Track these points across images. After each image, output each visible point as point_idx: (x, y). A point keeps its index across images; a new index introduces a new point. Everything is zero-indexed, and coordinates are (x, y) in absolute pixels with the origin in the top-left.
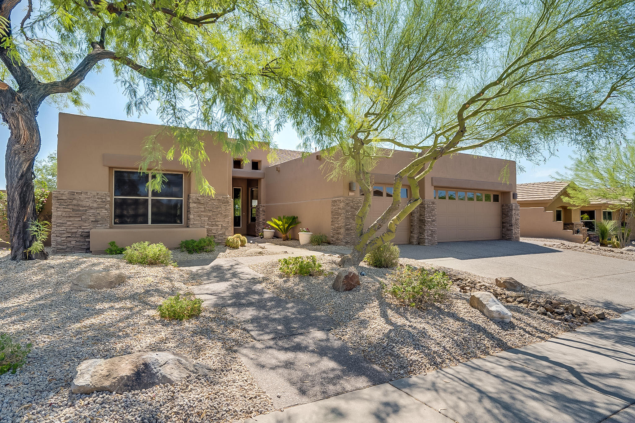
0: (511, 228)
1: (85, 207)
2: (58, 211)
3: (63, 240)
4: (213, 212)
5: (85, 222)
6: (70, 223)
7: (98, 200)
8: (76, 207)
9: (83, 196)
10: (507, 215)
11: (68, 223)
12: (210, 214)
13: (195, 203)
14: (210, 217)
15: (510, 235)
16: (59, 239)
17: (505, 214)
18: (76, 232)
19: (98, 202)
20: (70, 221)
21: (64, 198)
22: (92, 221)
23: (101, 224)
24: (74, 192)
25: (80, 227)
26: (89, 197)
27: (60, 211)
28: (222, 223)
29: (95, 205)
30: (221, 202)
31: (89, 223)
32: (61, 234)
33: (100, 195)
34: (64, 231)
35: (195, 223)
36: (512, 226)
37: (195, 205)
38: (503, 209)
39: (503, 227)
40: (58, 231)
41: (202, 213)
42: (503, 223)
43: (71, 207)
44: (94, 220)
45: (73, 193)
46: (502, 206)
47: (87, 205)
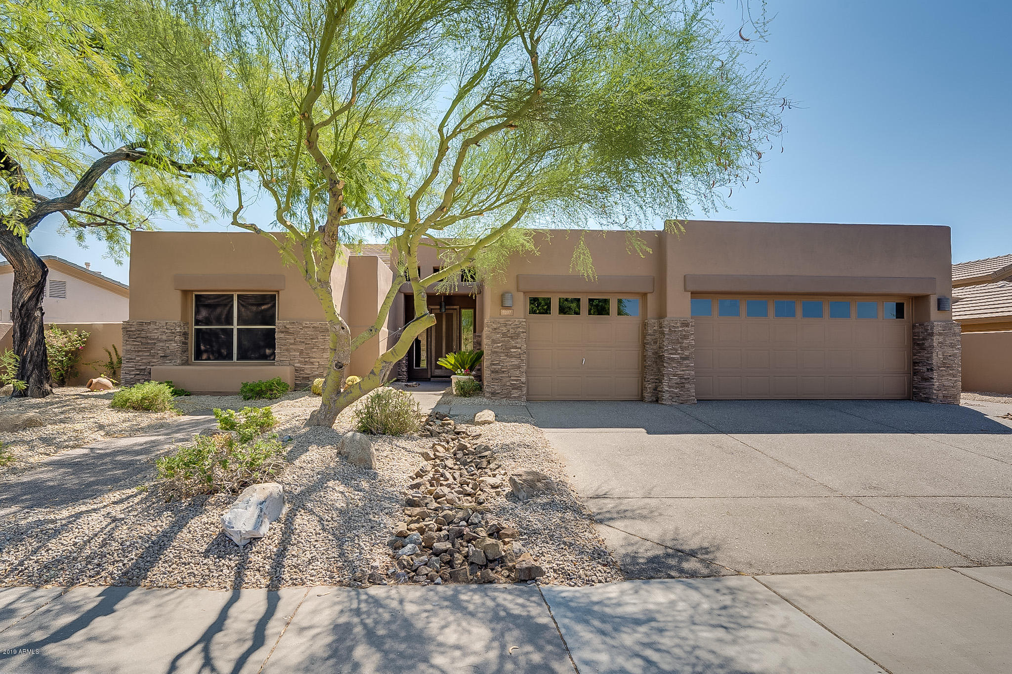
0: (929, 374)
1: (153, 339)
2: (127, 344)
3: (132, 378)
4: (306, 344)
5: (153, 356)
6: (139, 359)
7: (167, 331)
8: (144, 340)
9: (152, 326)
10: (922, 347)
11: (137, 358)
12: (302, 347)
13: (282, 332)
14: (301, 352)
15: (927, 391)
16: (128, 376)
17: (918, 344)
18: (145, 369)
19: (167, 333)
20: (138, 356)
21: (133, 329)
22: (161, 356)
23: (170, 360)
24: (143, 322)
25: (149, 363)
26: (157, 327)
27: (129, 344)
28: (318, 360)
29: (164, 337)
30: (316, 331)
31: (158, 358)
32: (129, 371)
33: (169, 325)
34: (132, 367)
35: (282, 359)
36: (932, 370)
37: (282, 335)
38: (914, 334)
39: (916, 373)
40: (127, 367)
41: (291, 346)
42: (915, 363)
43: (139, 339)
44: (163, 355)
45: (141, 324)
46: (914, 326)
47: (156, 337)
